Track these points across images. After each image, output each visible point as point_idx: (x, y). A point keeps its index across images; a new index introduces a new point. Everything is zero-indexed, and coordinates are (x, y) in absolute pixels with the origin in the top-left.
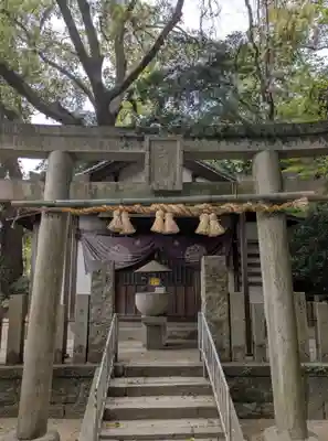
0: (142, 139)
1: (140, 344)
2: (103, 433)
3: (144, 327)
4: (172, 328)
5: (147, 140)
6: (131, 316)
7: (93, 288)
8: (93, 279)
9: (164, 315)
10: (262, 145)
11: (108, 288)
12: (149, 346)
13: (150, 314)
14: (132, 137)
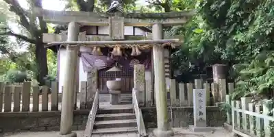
0: (107, 18)
1: (109, 103)
2: (94, 132)
3: (111, 96)
4: (123, 96)
5: (110, 18)
6: (105, 91)
7: (88, 79)
8: (88, 75)
9: (120, 90)
10: (156, 21)
11: (95, 79)
12: (113, 103)
13: (113, 89)
14: (103, 17)
